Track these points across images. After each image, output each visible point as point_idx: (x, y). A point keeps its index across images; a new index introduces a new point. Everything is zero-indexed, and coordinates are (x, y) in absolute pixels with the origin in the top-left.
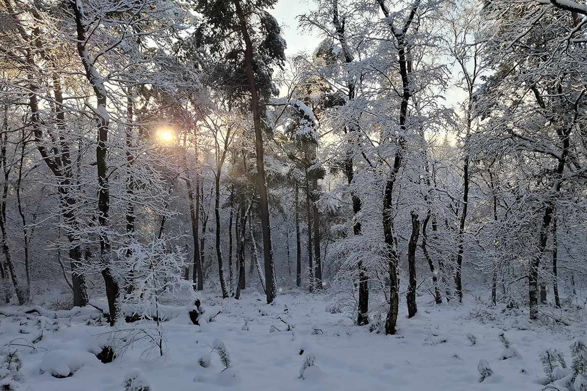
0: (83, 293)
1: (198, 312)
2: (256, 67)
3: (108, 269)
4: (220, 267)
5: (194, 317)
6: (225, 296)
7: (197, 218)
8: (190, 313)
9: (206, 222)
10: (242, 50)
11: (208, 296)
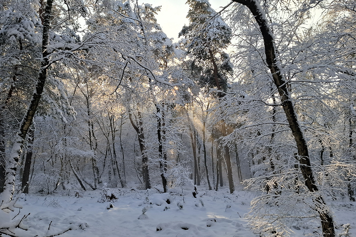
0: (149, 183)
1: (196, 193)
2: (219, 76)
3: (163, 174)
4: (207, 174)
5: (194, 194)
6: (210, 189)
7: (195, 147)
8: (193, 193)
9: (200, 148)
10: (212, 70)
11: (202, 188)
